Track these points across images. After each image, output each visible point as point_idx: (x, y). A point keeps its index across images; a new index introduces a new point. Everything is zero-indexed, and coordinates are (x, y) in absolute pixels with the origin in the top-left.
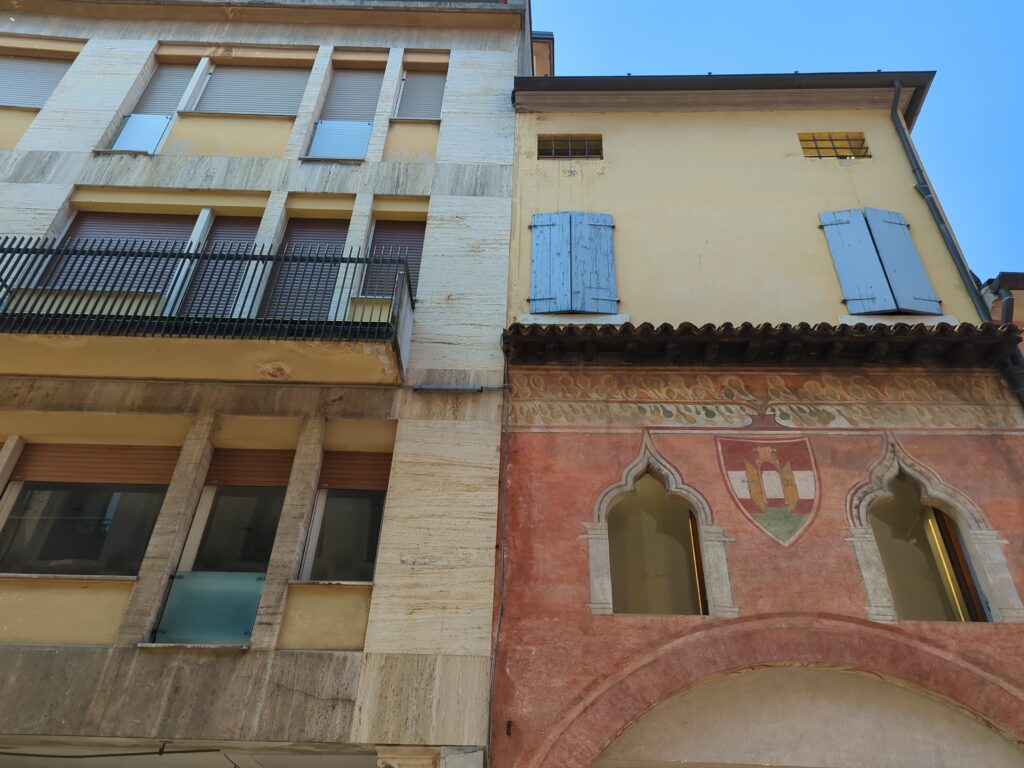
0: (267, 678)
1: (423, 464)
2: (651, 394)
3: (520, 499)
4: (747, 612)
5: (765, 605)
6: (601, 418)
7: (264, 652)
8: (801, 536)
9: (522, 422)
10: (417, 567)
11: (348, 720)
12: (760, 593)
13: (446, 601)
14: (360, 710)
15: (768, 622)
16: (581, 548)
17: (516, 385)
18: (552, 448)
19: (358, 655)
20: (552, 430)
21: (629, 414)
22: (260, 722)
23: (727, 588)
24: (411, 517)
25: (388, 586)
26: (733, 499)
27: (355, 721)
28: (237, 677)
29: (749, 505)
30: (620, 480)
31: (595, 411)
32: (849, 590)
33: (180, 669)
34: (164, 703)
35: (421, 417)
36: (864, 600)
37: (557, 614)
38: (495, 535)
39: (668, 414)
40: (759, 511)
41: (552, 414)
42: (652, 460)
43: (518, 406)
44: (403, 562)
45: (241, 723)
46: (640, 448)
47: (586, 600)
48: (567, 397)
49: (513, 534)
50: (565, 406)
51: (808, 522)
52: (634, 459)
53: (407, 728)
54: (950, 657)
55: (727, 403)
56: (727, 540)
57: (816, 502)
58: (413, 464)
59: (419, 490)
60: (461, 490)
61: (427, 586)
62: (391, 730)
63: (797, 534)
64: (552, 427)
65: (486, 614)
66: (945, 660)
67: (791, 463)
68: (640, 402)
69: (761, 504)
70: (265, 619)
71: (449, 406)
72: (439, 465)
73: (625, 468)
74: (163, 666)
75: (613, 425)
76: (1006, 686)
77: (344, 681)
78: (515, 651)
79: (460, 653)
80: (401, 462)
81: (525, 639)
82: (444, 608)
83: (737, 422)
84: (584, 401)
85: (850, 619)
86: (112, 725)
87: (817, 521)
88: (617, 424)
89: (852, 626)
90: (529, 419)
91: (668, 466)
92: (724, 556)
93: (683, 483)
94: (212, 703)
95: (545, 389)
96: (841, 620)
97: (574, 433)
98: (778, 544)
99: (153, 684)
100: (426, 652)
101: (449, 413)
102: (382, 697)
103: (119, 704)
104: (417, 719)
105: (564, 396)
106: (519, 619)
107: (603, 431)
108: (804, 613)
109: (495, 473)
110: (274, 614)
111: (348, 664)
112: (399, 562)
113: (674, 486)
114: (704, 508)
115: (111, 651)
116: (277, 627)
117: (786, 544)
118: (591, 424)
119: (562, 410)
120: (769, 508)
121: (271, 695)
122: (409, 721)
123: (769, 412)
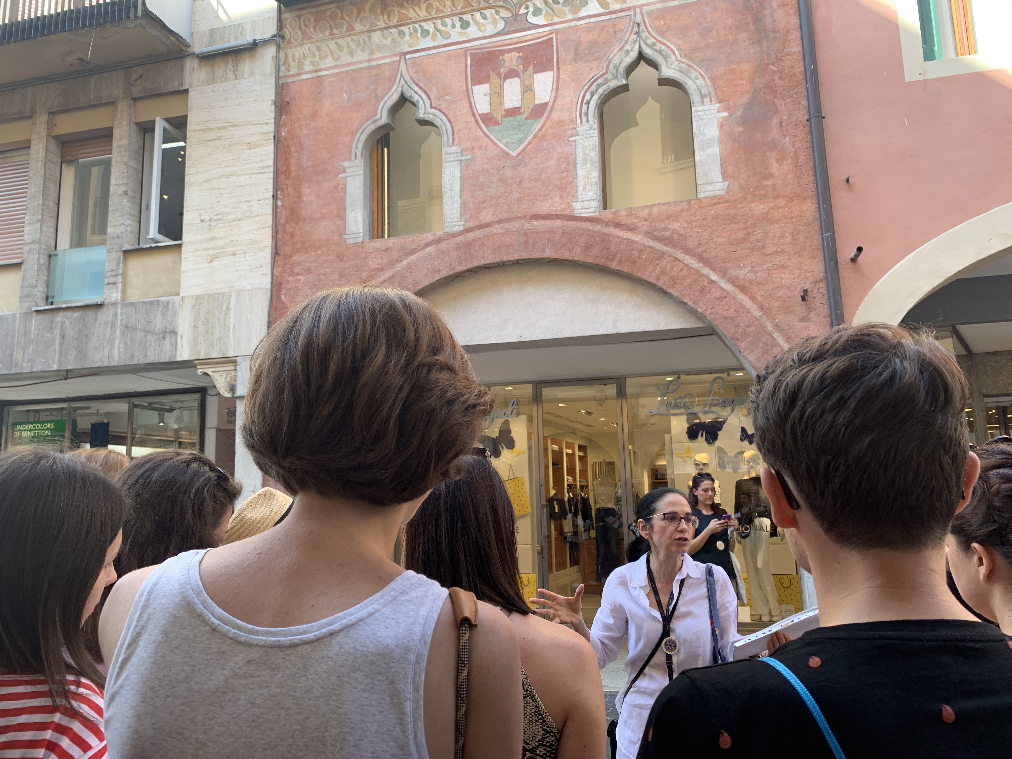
0: (119, 322)
1: (210, 129)
2: (411, 13)
3: (293, 149)
4: (471, 225)
5: (487, 216)
6: (363, 51)
7: (114, 304)
8: (529, 143)
9: (293, 71)
10: (213, 224)
11: (175, 346)
12: (484, 205)
13: (235, 249)
14: (182, 338)
15: (488, 230)
16: (341, 186)
17: (287, 32)
18: (319, 93)
19: (176, 298)
20: (320, 74)
21: (388, 42)
22: (119, 353)
23: (457, 205)
24: (206, 181)
25: (193, 243)
26: (474, 115)
27: (179, 346)
28: (100, 324)
29: (488, 119)
30: (376, 115)
31: (359, 45)
32: (561, 189)
33: (63, 323)
34: (57, 346)
35: (207, 83)
36: (573, 196)
37: (320, 247)
38: (271, 186)
39: (425, 33)
40: (497, 123)
41: (320, 55)
42: (406, 88)
43: (290, 52)
44: (202, 221)
45: (107, 355)
46: (396, 77)
47: (342, 231)
48: (333, 34)
49: (287, 182)
50: (332, 45)
51: (539, 127)
52: (390, 89)
53: (213, 347)
54: (637, 238)
55: (483, 9)
56: (464, 158)
57: (550, 104)
58: (204, 131)
59: (210, 155)
60: (243, 149)
61: (221, 238)
62: (203, 349)
63: (527, 142)
64: (320, 70)
65: (267, 255)
66: (632, 241)
67: (535, 65)
68: (400, 26)
69: (498, 116)
70: (111, 280)
71: (230, 67)
72: (224, 128)
73: (381, 100)
74: (52, 322)
75: (374, 56)
76: (680, 256)
77: (169, 319)
78: (288, 281)
79: (247, 289)
80: (194, 131)
81: (296, 271)
82: (235, 254)
83: (490, 30)
84: (349, 36)
85: (557, 217)
86: (29, 364)
87: (549, 124)
88: (378, 55)
89: (558, 223)
90: (300, 66)
91: (419, 91)
92: (459, 175)
93: (431, 107)
94: (87, 343)
95: (315, 29)
96: (549, 219)
97: (338, 73)
98: (507, 154)
99: (48, 335)
100: (223, 291)
101: (230, 74)
102: (195, 327)
103: (31, 350)
104: (220, 339)
105: (332, 34)
106: (291, 256)
107: (364, 65)
108: (520, 217)
109: (271, 128)
110: (116, 275)
111: (170, 307)
112: (199, 221)
113: (423, 112)
114: (447, 130)
115: (18, 315)
116: (120, 285)
117: (514, 154)
118: (355, 60)
119: (330, 49)
120: (506, 119)
121: (123, 334)
122: (215, 342)
123: (522, 11)
